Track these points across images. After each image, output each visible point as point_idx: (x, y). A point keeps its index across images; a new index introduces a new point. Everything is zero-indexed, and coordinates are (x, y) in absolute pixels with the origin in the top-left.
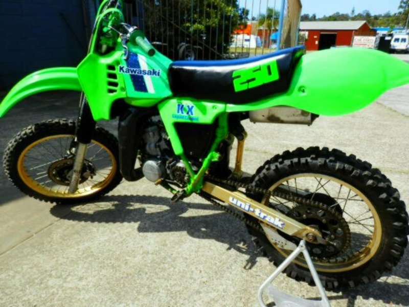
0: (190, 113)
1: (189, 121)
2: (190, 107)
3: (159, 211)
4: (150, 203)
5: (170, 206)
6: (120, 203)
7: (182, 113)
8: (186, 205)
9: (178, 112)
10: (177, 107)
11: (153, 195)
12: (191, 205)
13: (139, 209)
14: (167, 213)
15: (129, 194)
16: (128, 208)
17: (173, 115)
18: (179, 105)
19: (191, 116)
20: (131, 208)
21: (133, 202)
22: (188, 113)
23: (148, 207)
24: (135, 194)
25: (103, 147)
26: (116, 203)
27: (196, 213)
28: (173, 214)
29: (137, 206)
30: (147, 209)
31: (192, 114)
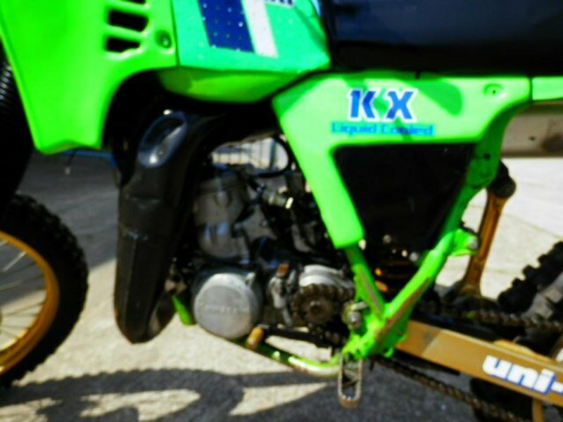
0: (399, 113)
1: (397, 138)
2: (400, 96)
3: (175, 408)
4: (143, 389)
5: (198, 390)
6: (60, 401)
7: (370, 114)
8: (233, 383)
9: (355, 113)
10: (350, 98)
11: (143, 367)
12: (245, 380)
13: (120, 411)
14: (198, 411)
15: (77, 373)
16: (85, 413)
17: (334, 125)
18: (356, 94)
19: (406, 122)
20: (97, 412)
21: (94, 393)
22: (391, 114)
23: (143, 402)
24: (94, 371)
25: (24, 251)
26: (47, 402)
27: (268, 399)
28: (216, 411)
29: (110, 403)
30: (142, 408)
31: (407, 115)
